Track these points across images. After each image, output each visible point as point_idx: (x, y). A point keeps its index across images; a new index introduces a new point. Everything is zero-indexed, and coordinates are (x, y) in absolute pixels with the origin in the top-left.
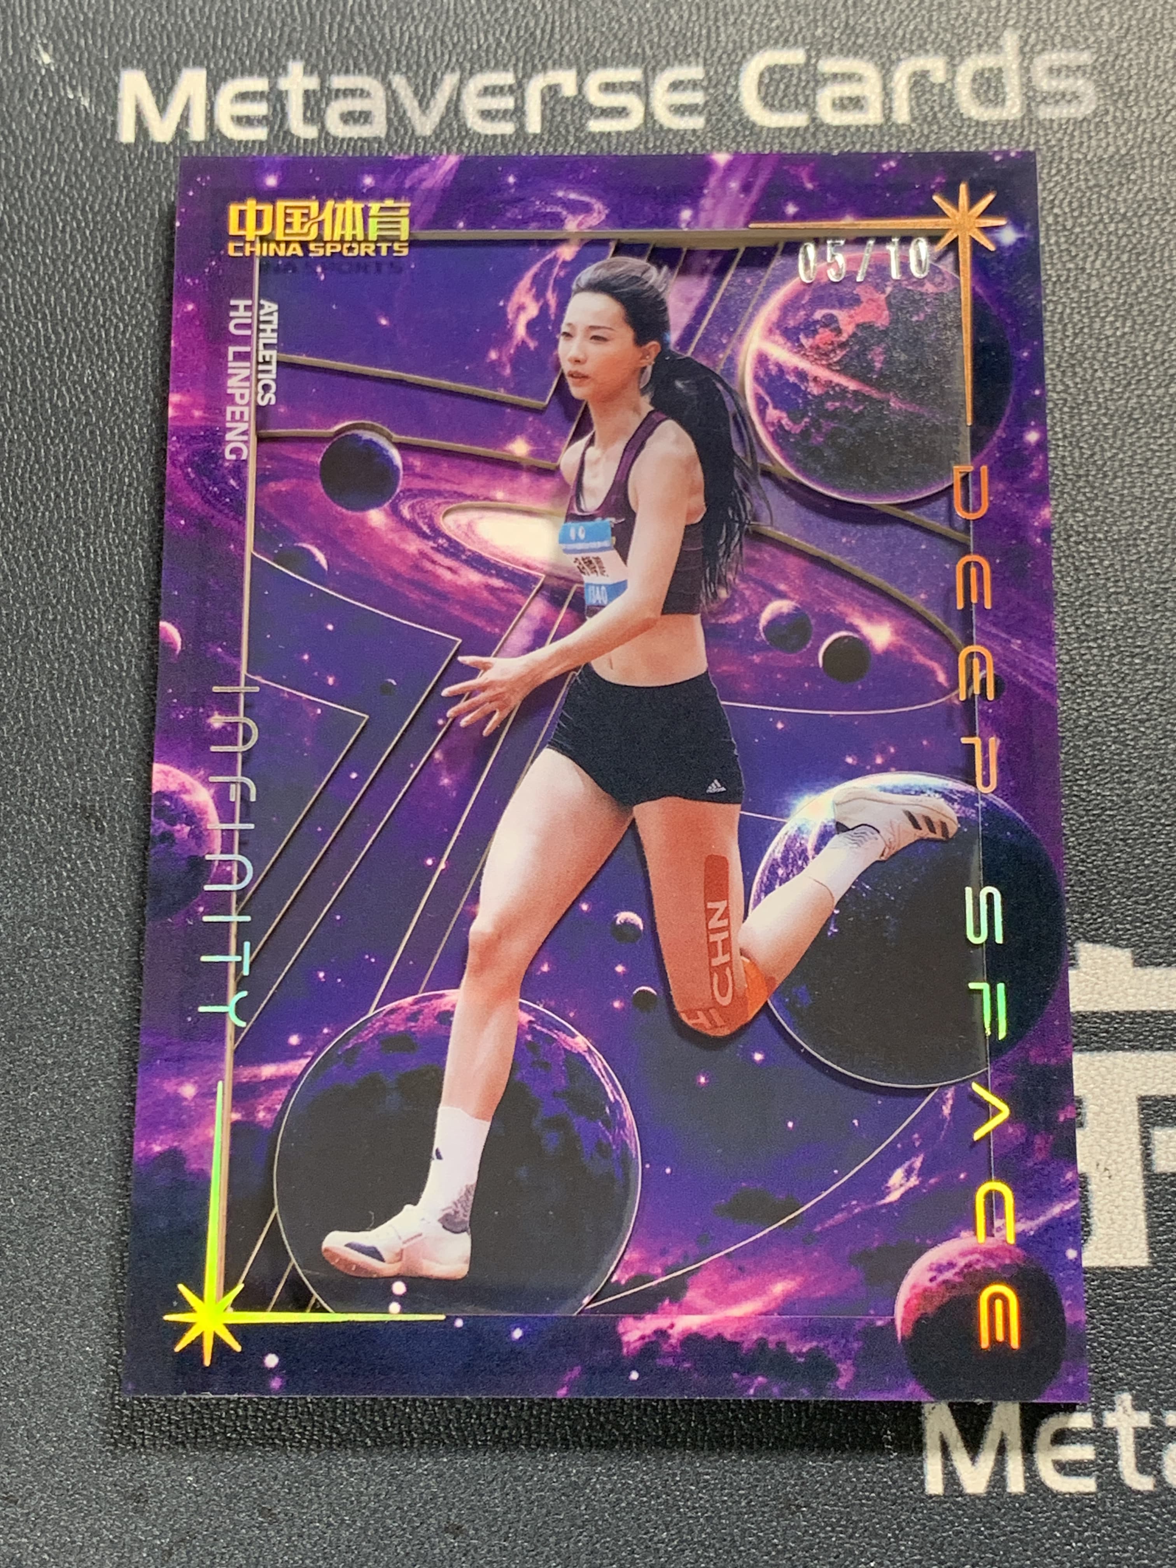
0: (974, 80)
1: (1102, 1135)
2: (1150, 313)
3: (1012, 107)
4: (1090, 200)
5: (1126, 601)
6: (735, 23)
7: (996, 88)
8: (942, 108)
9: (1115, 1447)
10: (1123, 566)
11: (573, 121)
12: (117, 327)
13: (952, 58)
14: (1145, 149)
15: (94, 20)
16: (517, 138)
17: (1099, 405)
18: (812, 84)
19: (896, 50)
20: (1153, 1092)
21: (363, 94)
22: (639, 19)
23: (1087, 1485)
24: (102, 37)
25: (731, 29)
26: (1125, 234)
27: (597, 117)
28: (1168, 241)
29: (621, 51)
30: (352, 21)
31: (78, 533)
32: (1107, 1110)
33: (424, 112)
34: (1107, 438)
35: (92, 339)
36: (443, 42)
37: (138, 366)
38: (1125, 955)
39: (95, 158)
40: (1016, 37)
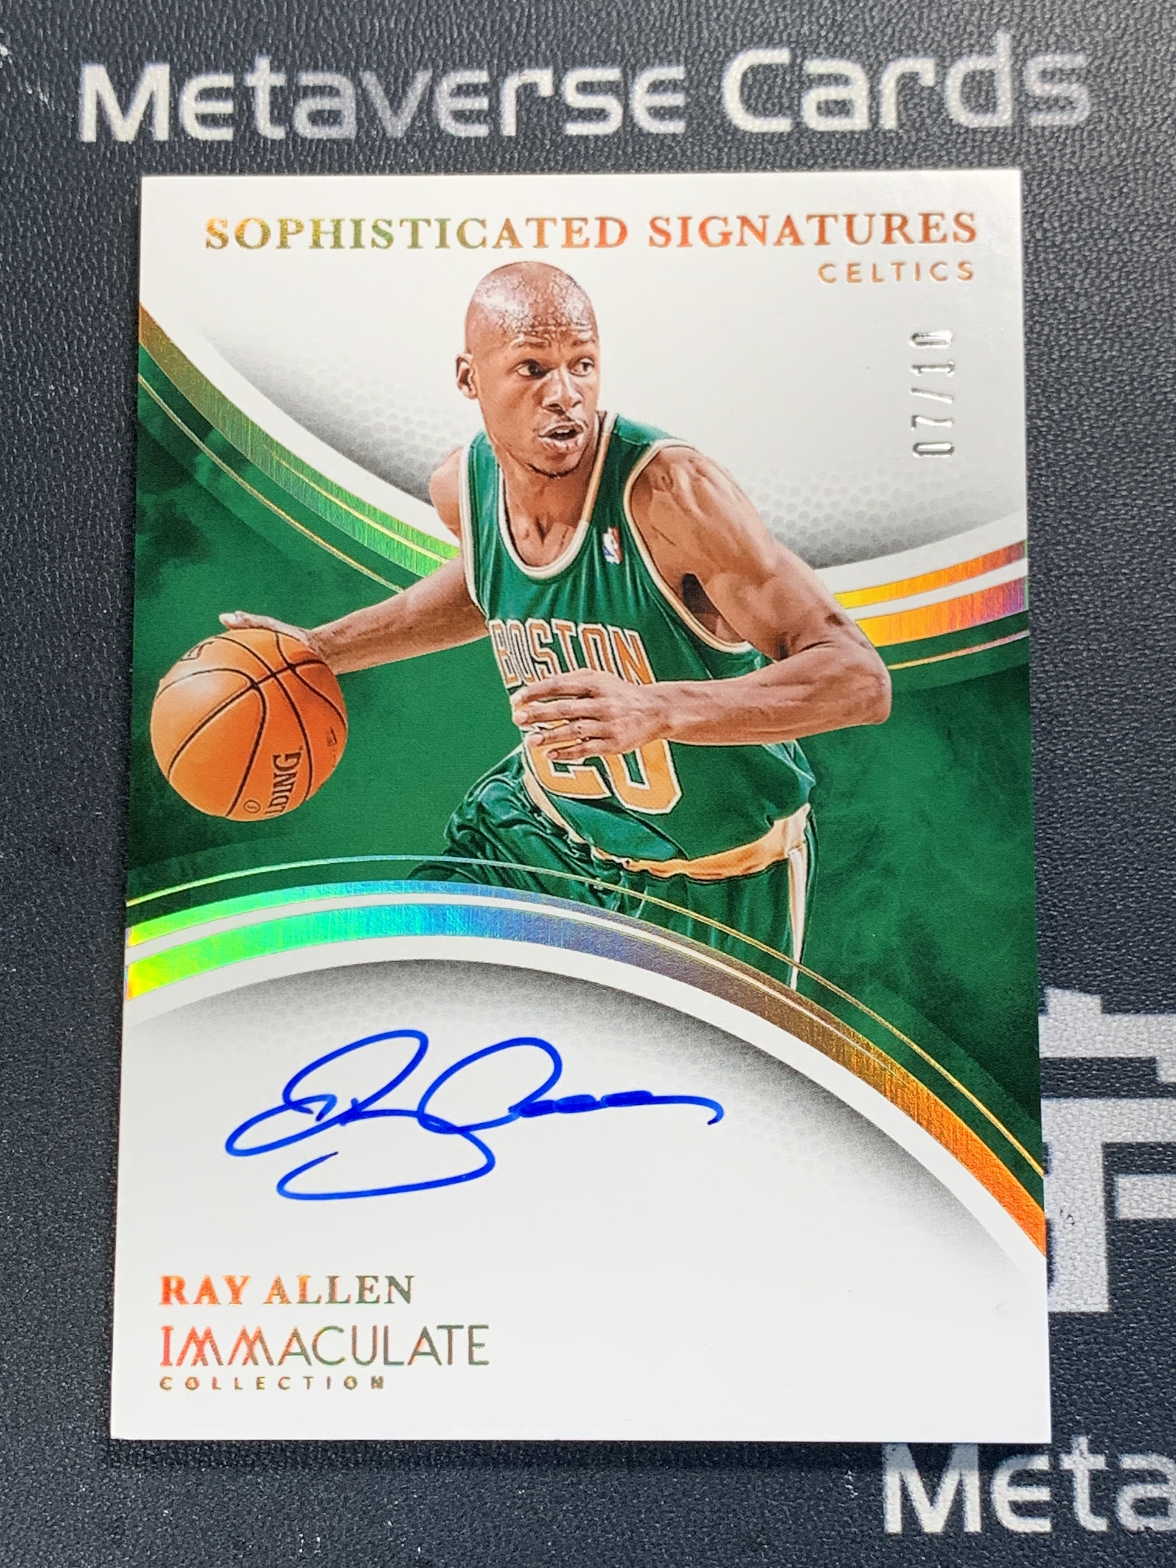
0: (964, 84)
1: (1066, 1181)
2: (1138, 336)
3: (1004, 113)
4: (1080, 214)
5: (1105, 637)
6: (718, 18)
7: (987, 92)
8: (932, 113)
9: (1071, 1489)
10: (1104, 602)
11: (549, 124)
12: (80, 340)
13: (943, 59)
14: (1138, 160)
15: (53, 9)
16: (492, 140)
17: (1084, 433)
18: (797, 86)
19: (885, 49)
20: (1118, 1140)
21: (333, 92)
22: (619, 14)
23: (1043, 1525)
24: (61, 27)
25: (713, 24)
26: (1115, 251)
27: (574, 120)
28: (1159, 259)
29: (599, 48)
30: (321, 12)
31: (43, 558)
32: (1074, 1157)
33: (395, 113)
34: (1091, 467)
35: (55, 351)
36: (415, 36)
37: (102, 383)
38: (1094, 1002)
39: (56, 158)
40: (1008, 37)
